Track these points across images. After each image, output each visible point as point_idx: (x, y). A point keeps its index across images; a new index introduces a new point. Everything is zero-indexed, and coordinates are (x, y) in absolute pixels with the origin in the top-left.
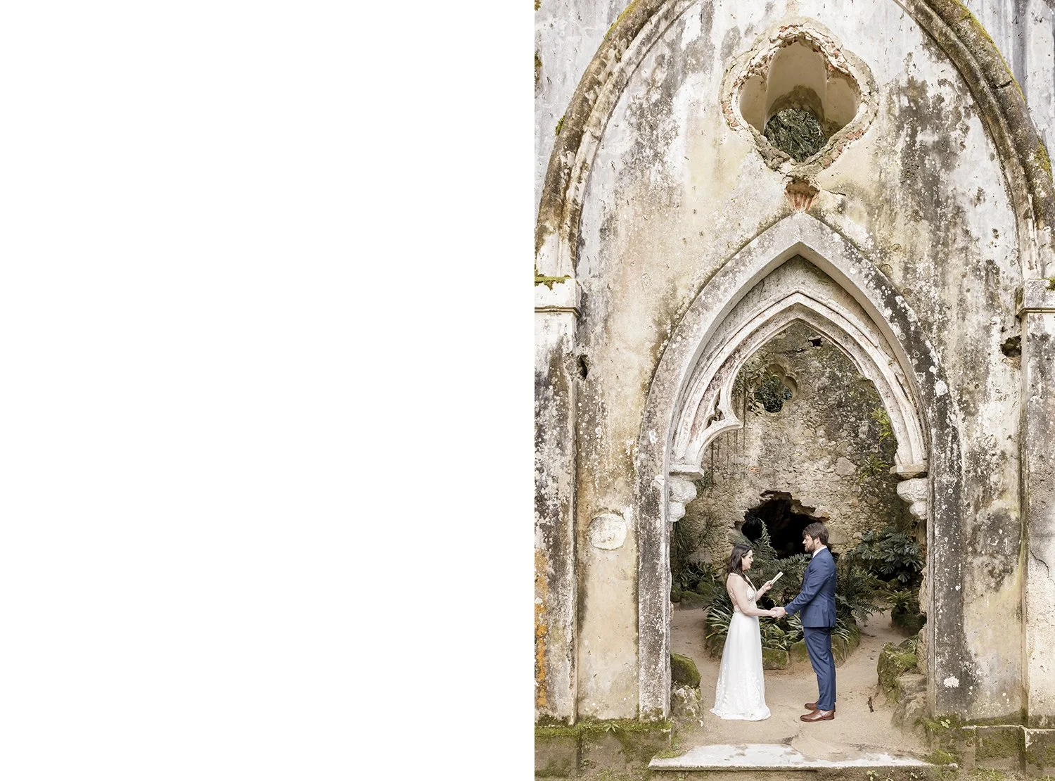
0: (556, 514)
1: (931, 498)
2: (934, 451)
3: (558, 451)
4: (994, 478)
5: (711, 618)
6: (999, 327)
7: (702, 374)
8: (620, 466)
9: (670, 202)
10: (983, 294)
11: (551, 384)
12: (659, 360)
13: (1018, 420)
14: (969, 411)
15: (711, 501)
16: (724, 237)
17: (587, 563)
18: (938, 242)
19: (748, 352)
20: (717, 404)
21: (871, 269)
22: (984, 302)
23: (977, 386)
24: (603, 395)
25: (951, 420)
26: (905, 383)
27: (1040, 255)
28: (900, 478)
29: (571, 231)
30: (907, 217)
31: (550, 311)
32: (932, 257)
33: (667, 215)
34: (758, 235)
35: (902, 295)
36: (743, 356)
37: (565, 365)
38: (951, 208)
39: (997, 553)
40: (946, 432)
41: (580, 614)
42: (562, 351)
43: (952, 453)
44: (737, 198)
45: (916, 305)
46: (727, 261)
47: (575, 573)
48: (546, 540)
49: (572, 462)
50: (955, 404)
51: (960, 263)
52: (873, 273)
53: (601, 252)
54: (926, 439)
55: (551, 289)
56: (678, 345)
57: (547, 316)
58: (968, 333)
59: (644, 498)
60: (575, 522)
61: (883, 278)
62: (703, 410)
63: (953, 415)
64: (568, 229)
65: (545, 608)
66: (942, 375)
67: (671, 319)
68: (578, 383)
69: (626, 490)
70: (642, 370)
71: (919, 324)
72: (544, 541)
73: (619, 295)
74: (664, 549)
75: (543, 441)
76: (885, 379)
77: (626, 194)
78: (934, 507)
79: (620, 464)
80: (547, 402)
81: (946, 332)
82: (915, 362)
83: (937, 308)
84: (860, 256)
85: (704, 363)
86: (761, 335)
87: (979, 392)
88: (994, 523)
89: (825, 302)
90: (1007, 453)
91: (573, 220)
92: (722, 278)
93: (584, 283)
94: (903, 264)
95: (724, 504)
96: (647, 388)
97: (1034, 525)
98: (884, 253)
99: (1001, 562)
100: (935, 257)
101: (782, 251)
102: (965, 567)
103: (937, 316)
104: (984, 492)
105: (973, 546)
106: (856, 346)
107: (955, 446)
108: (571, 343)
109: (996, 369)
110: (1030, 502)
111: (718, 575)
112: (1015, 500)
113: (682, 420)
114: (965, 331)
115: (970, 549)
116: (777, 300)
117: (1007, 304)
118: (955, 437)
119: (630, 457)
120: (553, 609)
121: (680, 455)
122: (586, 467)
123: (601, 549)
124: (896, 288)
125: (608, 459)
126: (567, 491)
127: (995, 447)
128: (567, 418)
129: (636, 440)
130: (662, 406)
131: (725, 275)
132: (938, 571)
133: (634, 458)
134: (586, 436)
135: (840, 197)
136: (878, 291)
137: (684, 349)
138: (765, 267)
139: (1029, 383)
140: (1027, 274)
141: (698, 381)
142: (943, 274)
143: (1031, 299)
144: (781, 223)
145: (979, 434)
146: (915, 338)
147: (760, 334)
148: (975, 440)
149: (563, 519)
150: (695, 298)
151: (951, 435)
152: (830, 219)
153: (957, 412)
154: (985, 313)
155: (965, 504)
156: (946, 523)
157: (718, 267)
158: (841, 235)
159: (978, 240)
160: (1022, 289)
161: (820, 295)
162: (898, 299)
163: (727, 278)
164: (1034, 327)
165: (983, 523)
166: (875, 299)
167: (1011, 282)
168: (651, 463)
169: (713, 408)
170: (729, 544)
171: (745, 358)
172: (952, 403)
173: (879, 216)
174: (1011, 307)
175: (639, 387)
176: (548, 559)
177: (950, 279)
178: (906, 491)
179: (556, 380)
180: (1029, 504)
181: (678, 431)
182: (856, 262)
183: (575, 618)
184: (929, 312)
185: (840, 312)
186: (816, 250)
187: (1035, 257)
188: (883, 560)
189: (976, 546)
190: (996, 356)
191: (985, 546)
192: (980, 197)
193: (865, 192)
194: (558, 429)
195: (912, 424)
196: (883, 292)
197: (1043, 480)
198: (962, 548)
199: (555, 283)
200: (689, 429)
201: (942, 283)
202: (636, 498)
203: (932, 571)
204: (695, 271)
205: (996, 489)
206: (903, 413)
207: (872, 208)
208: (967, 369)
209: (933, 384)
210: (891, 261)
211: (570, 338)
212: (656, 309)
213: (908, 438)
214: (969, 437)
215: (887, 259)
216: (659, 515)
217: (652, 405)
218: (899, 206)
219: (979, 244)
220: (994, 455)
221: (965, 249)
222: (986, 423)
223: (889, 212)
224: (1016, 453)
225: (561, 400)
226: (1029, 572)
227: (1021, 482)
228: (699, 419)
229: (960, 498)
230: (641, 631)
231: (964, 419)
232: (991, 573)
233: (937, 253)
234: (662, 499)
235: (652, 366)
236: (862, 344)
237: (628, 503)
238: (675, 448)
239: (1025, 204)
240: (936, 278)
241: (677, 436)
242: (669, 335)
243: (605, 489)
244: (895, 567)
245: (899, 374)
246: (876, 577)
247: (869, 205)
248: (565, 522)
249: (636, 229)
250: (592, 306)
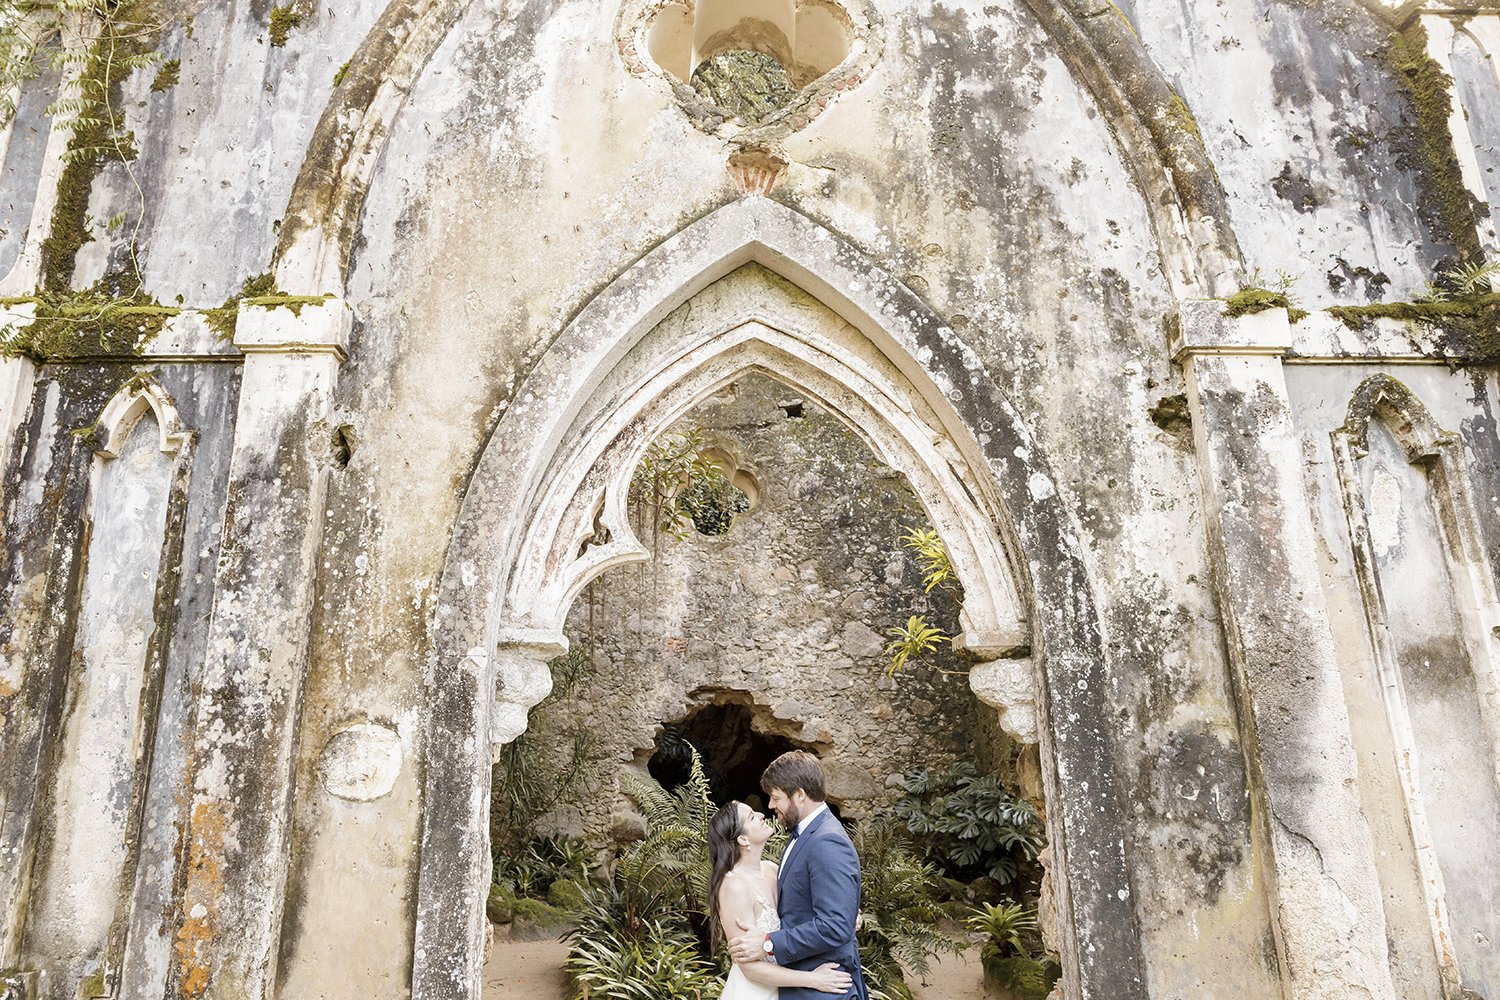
0: (258, 725)
1: (1043, 699)
2: (1040, 605)
3: (277, 599)
4: (1171, 660)
5: (578, 961)
6: (1140, 378)
7: (571, 460)
8: (400, 630)
9: (523, 181)
10: (1103, 323)
11: (277, 476)
12: (487, 436)
13: (1204, 546)
14: (1102, 530)
15: (585, 706)
16: (618, 233)
17: (312, 829)
18: (1009, 241)
19: (657, 423)
20: (600, 513)
21: (889, 283)
22: (1107, 337)
23: (1112, 483)
24: (375, 496)
25: (1067, 546)
26: (968, 477)
27: (1200, 261)
28: (973, 659)
29: (345, 224)
30: (948, 203)
31: (291, 351)
32: (1000, 264)
33: (516, 201)
34: (679, 230)
35: (949, 325)
36: (650, 429)
37: (308, 443)
38: (1026, 189)
39: (1201, 816)
40: (1059, 568)
41: (286, 942)
42: (306, 419)
43: (1077, 610)
44: (642, 174)
45: (977, 342)
46: (622, 271)
47: (283, 850)
48: (232, 778)
49: (302, 622)
50: (1073, 516)
51: (1054, 274)
52: (893, 290)
53: (395, 256)
54: (1021, 582)
55: (297, 314)
56: (526, 408)
57: (283, 359)
58: (1083, 390)
59: (442, 694)
60: (296, 742)
61: (910, 297)
62: (571, 524)
63: (1071, 536)
64: (339, 223)
65: (211, 927)
66: (1039, 462)
67: (516, 365)
68: (330, 475)
69: (407, 677)
70: (454, 453)
71: (986, 374)
72: (227, 780)
73: (422, 325)
74: (480, 801)
75: (250, 579)
76: (928, 469)
77: (446, 168)
78: (1050, 718)
79: (399, 625)
80: (266, 508)
81: (1040, 389)
82: (985, 439)
83: (1018, 347)
84: (866, 263)
85: (575, 440)
86: (686, 393)
87: (1118, 493)
88: (1183, 752)
89: (805, 338)
90: (1191, 609)
91: (350, 209)
92: (613, 298)
93: (358, 306)
94: (946, 276)
95: (612, 713)
96: (463, 485)
97: (1271, 756)
98: (910, 258)
99: (1211, 837)
100: (1005, 264)
101: (723, 255)
102: (1133, 847)
103: (1019, 361)
104: (1153, 686)
105: (1145, 802)
106: (868, 413)
107: (1082, 596)
108: (324, 407)
109: (1146, 452)
110: (1256, 709)
111: (595, 865)
112: (1221, 705)
113: (528, 542)
114: (1077, 386)
115: (1140, 808)
116: (715, 334)
117: (1152, 339)
118: (1080, 579)
119: (420, 612)
120: (229, 930)
121: (520, 609)
122: (331, 631)
123: (344, 798)
124: (938, 314)
125: (375, 615)
126: (287, 677)
127: (1164, 595)
128: (301, 538)
129: (434, 580)
130: (490, 517)
131: (618, 294)
132: (1076, 854)
133: (428, 614)
134: (335, 572)
135: (824, 174)
136: (904, 319)
137: (537, 415)
138: (693, 280)
139: (1216, 478)
140: (1181, 291)
141: (562, 473)
142: (1023, 291)
143: (1196, 332)
144: (720, 211)
145: (1127, 573)
146: (981, 398)
147: (683, 390)
148: (1122, 583)
149: (272, 734)
150: (562, 331)
151: (1070, 574)
152: (808, 205)
153: (1079, 530)
154: (1112, 356)
155: (1116, 713)
156: (1081, 751)
157: (606, 281)
158: (830, 229)
159: (1082, 237)
160: (1177, 316)
161: (795, 327)
162: (944, 332)
163: (622, 297)
164: (1208, 379)
165: (1161, 751)
166: (901, 333)
167: (1153, 305)
168: (461, 625)
169: (591, 522)
170: (621, 797)
171: (654, 432)
172: (1065, 513)
173: (897, 200)
174: (1160, 344)
175: (448, 482)
176: (230, 819)
177: (1038, 298)
178: (989, 685)
179: (289, 469)
180: (1253, 712)
181: (520, 564)
182: (860, 271)
183: (274, 953)
184: (1004, 354)
185: (835, 354)
186: (786, 254)
187: (1192, 266)
188: (954, 835)
189: (1153, 801)
190: (1143, 431)
191: (1171, 801)
192: (1076, 172)
193: (869, 166)
194: (282, 558)
195: (991, 553)
196: (914, 320)
197: (1276, 665)
198: (1122, 806)
199: (305, 305)
200: (542, 561)
201: (1023, 305)
202: (426, 694)
203: (1060, 854)
204: (563, 287)
205: (1178, 682)
206: (970, 531)
207: (884, 189)
208: (1089, 453)
209: (1025, 479)
210: (924, 271)
211: (324, 397)
212: (487, 348)
213: (983, 580)
214: (1109, 579)
215: (917, 268)
216: (473, 729)
217: (470, 516)
218: (931, 186)
219: (1084, 244)
220: (1164, 613)
221: (1060, 251)
222: (1140, 552)
223: (915, 195)
224: (1210, 610)
225: (293, 505)
226: (1278, 860)
227: (1229, 667)
228: (562, 541)
229: (1104, 699)
230: (416, 984)
231: (1094, 545)
232: (1193, 861)
233: (1009, 258)
234: (482, 697)
235: (474, 445)
236: (880, 409)
237: (408, 702)
238: (512, 595)
239: (1160, 183)
240: (1011, 298)
241: (518, 573)
242: (510, 393)
243: (365, 673)
244: (983, 850)
245: (956, 461)
246: (941, 872)
247: (879, 184)
248: (275, 742)
249: (461, 222)
250: (370, 343)
